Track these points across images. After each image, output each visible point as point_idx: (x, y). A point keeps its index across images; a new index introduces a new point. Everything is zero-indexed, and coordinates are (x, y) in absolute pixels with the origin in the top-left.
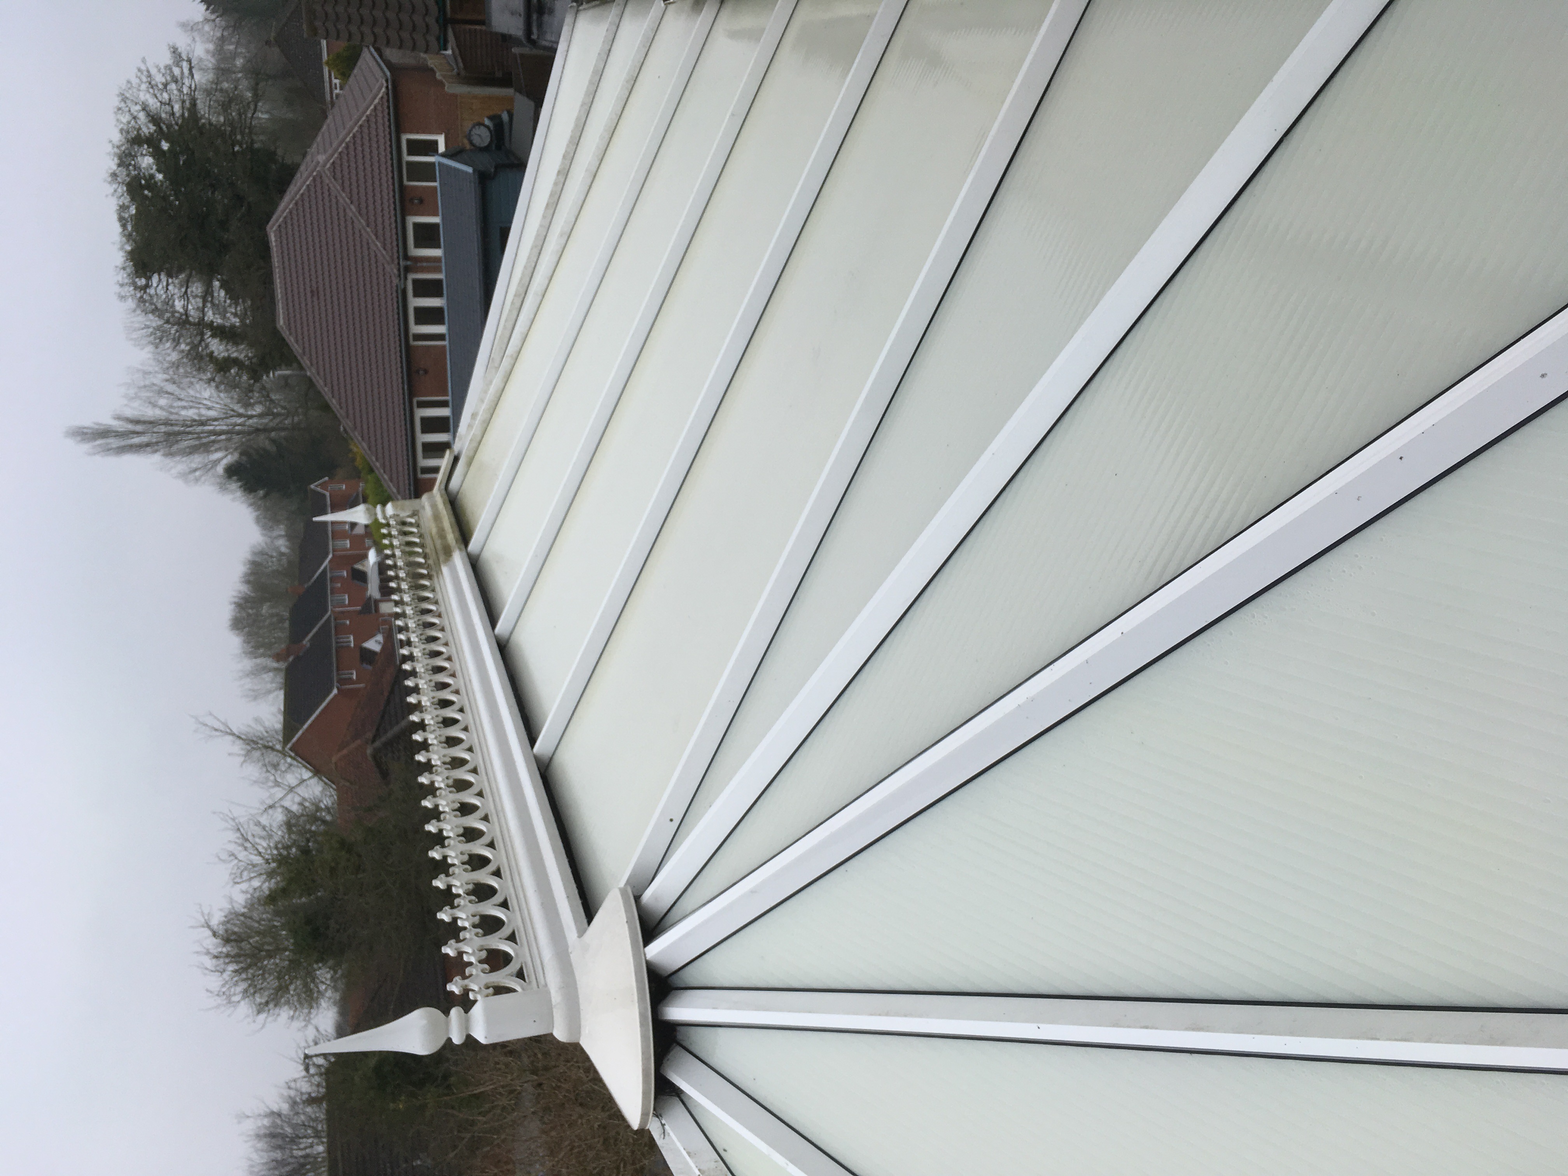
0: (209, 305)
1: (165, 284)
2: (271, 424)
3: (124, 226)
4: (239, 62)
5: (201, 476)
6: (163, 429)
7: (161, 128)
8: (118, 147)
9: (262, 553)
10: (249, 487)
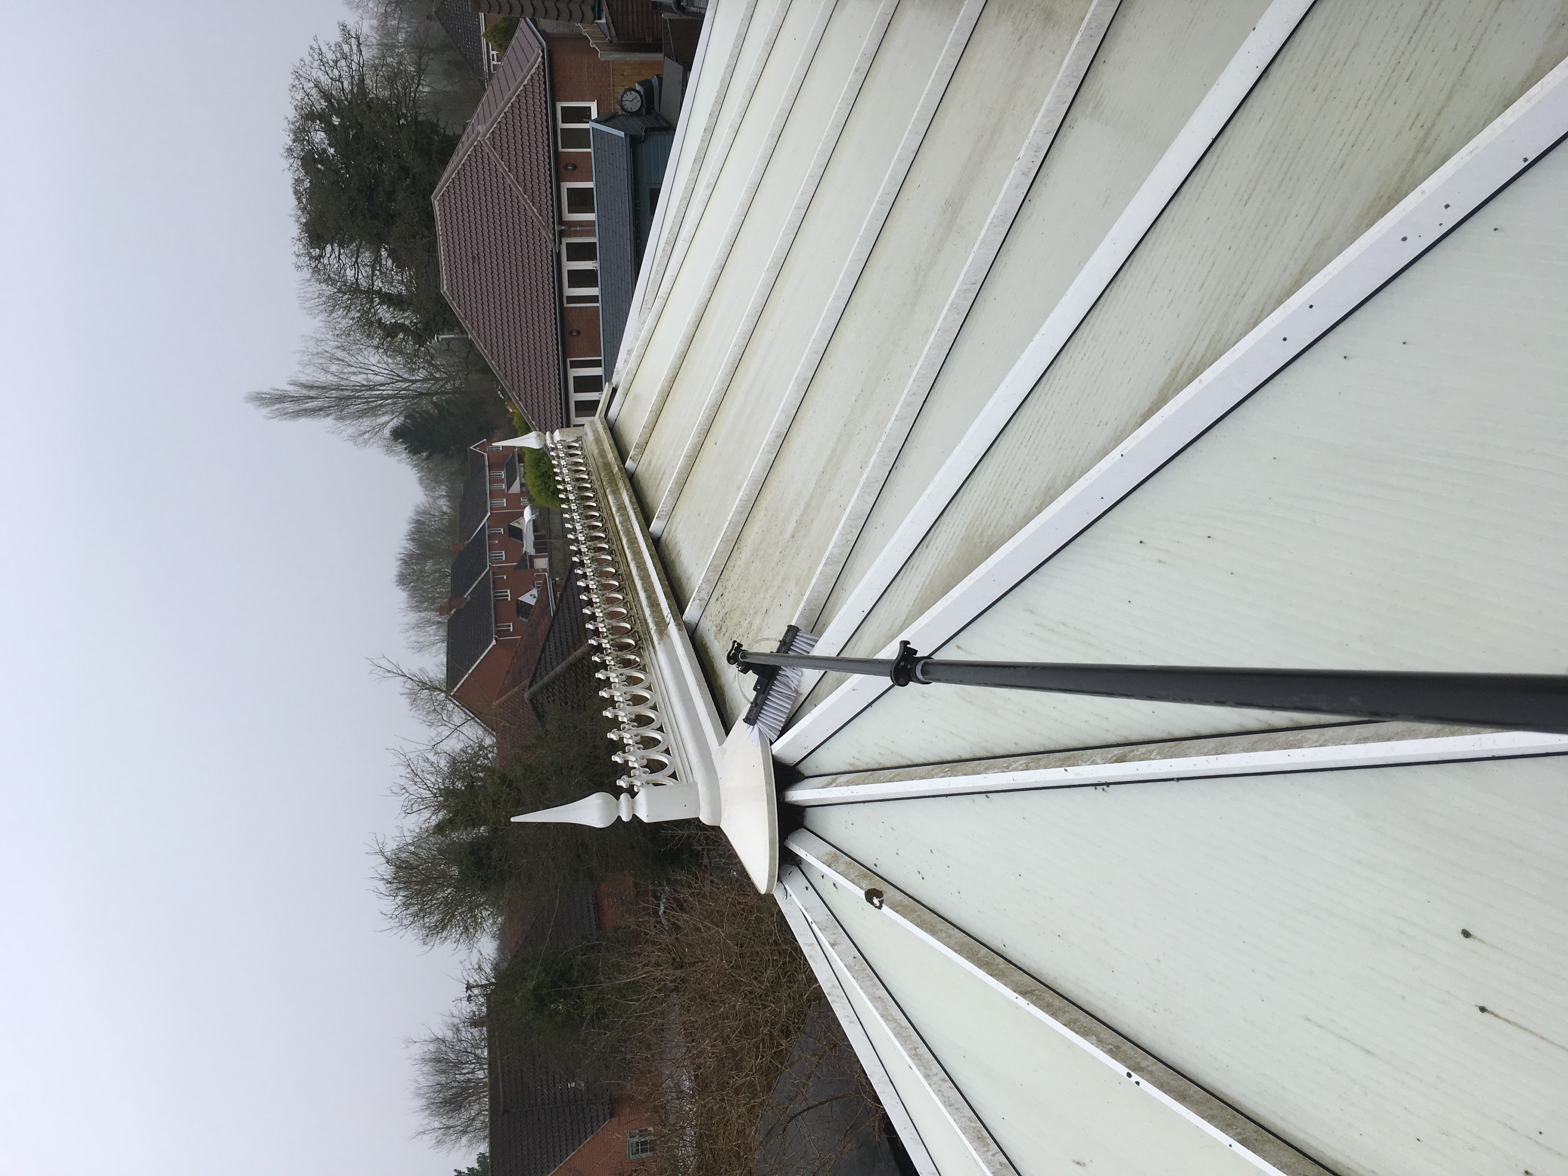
0: (377, 273)
1: (337, 253)
2: (433, 388)
3: (299, 199)
4: (401, 37)
5: (369, 439)
6: (334, 393)
7: (332, 104)
8: (293, 123)
9: (425, 513)
10: (414, 450)
